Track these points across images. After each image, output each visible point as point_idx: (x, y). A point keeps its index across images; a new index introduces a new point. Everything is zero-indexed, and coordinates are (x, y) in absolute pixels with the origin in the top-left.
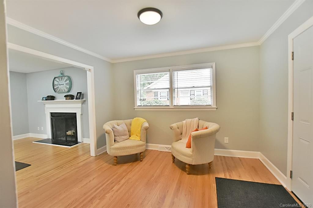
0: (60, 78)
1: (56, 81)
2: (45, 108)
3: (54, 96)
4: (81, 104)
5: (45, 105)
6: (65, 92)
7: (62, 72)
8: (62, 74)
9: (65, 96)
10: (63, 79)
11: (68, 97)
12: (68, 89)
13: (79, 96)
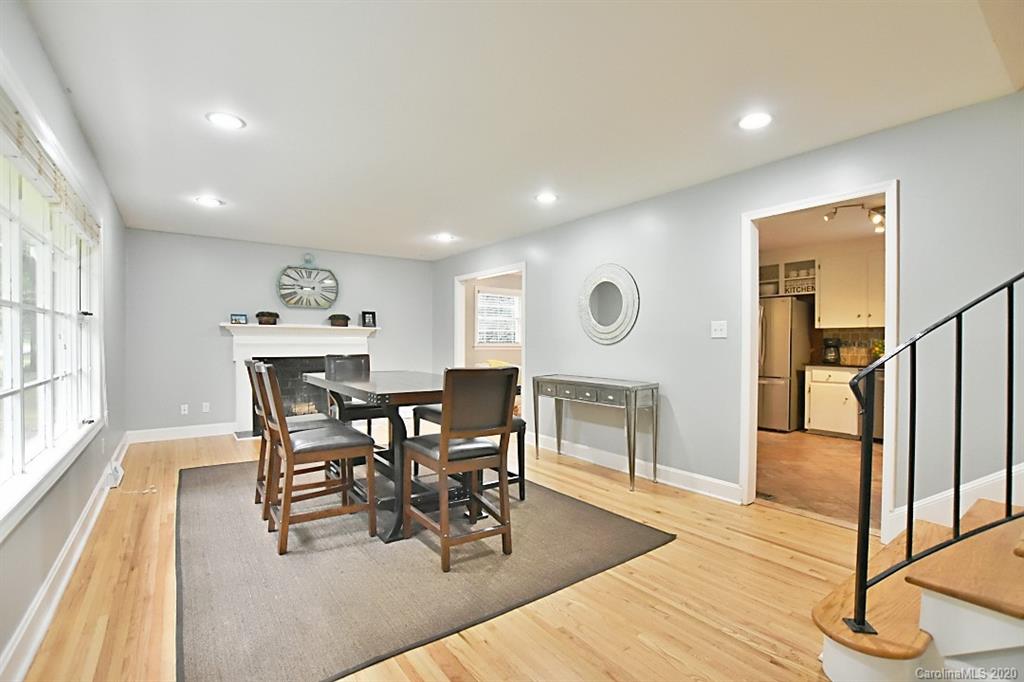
0: (303, 271)
1: (289, 276)
3: (278, 314)
5: (232, 336)
6: (319, 306)
7: (308, 257)
8: (307, 261)
9: (330, 318)
10: (313, 276)
11: (340, 320)
12: (331, 302)
13: (368, 319)
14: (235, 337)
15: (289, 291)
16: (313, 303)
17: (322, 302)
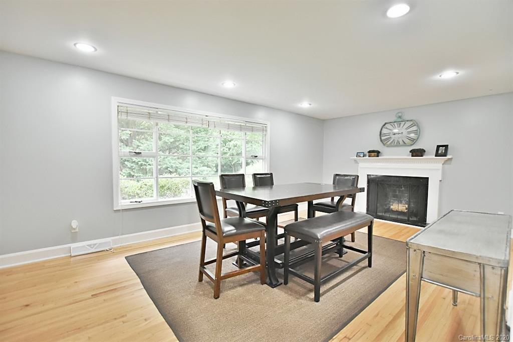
0: (395, 123)
1: (387, 128)
2: (359, 168)
3: (380, 151)
4: (441, 165)
5: (358, 163)
6: (405, 144)
7: (400, 115)
8: (400, 117)
9: (411, 152)
10: (402, 125)
11: (418, 153)
12: (414, 141)
13: (442, 151)
14: (360, 164)
15: (386, 137)
16: (401, 143)
17: (407, 141)
